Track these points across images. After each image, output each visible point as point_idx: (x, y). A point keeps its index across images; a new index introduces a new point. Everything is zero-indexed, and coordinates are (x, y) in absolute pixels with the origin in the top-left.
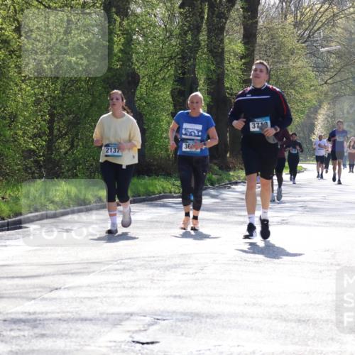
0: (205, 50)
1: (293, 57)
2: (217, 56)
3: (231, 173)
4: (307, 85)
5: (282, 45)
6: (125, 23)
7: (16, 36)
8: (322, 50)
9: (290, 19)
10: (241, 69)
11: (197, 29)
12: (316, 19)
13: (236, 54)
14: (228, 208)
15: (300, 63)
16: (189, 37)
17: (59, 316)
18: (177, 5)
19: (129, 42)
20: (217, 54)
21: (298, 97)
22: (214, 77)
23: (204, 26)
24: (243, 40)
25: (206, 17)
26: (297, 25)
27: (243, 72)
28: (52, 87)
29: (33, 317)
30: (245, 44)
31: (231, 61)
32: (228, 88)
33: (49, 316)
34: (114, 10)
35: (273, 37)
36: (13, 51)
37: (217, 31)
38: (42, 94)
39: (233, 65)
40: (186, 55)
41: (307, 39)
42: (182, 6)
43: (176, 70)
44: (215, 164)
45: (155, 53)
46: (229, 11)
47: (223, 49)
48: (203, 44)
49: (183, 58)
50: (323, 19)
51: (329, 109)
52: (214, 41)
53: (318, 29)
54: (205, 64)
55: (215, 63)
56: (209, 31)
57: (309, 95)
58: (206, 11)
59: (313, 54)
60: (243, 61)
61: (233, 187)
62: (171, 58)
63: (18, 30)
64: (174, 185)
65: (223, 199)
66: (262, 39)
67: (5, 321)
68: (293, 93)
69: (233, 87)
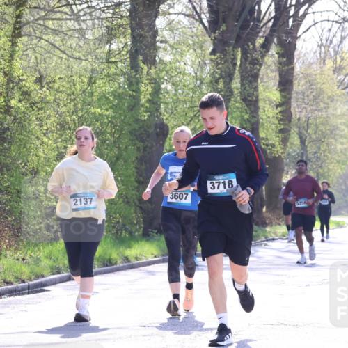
0: (239, 98)
1: (332, 105)
2: (250, 105)
3: (268, 229)
5: (321, 92)
6: (152, 71)
9: (329, 64)
10: (277, 118)
11: (230, 76)
13: (271, 101)
14: (265, 266)
16: (221, 85)
18: (209, 52)
19: (157, 91)
20: (251, 102)
23: (237, 73)
24: (278, 87)
25: (239, 63)
26: (337, 70)
27: (279, 121)
30: (281, 91)
31: (266, 109)
32: (263, 139)
34: (140, 58)
35: (311, 84)
37: (251, 78)
39: (268, 113)
42: (213, 52)
45: (185, 102)
46: (263, 56)
47: (257, 97)
48: (236, 91)
52: (248, 88)
54: (239, 113)
55: (248, 112)
56: (243, 79)
58: (239, 57)
60: (279, 109)
65: (259, 257)
66: (299, 85)
68: (334, 143)
69: (269, 137)
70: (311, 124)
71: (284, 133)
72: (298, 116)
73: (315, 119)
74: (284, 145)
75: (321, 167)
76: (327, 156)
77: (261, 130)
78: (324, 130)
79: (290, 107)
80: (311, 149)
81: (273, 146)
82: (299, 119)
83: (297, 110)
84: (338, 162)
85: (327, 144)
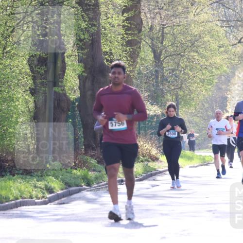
0: (74, 1)
1: (193, 9)
2: (88, 10)
10: (124, 26)
15: (203, 17)
21: (203, 62)
27: (126, 30)
31: (109, 16)
32: (106, 53)
39: (112, 21)
44: (92, 156)
55: (87, 19)
59: (220, 3)
60: (126, 15)
64: (35, 187)
68: (196, 57)
69: (113, 51)
70: (167, 34)
71: (132, 45)
72: (150, 24)
73: (172, 27)
74: (134, 62)
75: (180, 88)
76: (188, 74)
77: (103, 41)
78: (183, 42)
79: (140, 13)
80: (168, 65)
82: (151, 28)
83: (148, 16)
84: (203, 81)
85: (188, 59)
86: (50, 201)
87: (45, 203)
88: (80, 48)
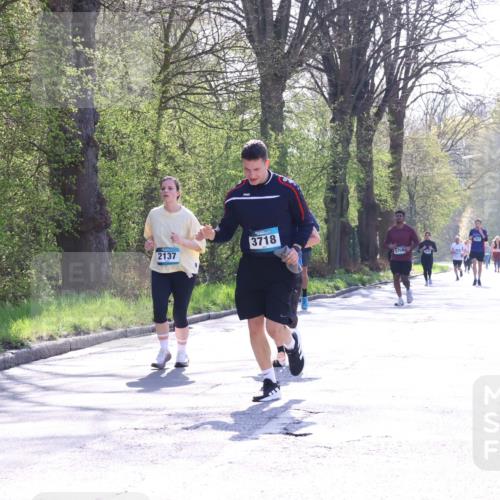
0: (355, 160)
1: (437, 165)
2: (365, 166)
3: (382, 274)
4: (451, 190)
5: (427, 154)
6: (280, 137)
7: (180, 152)
8: (464, 157)
9: (434, 130)
10: (389, 177)
11: (348, 141)
12: (458, 129)
13: (383, 164)
15: (443, 171)
16: (340, 149)
17: (219, 410)
18: (329, 120)
19: (284, 154)
20: (366, 164)
21: (443, 201)
22: (364, 184)
23: (354, 138)
24: (390, 150)
25: (355, 130)
26: (441, 135)
27: (391, 179)
28: (214, 198)
29: (196, 411)
30: (392, 153)
31: (379, 169)
32: (377, 195)
33: (210, 410)
34: (270, 126)
35: (418, 147)
36: (178, 166)
37: (366, 142)
38: (205, 204)
39: (381, 173)
40: (337, 166)
41: (451, 148)
42: (333, 120)
43: (328, 180)
44: (366, 265)
45: (308, 164)
46: (376, 124)
47: (371, 159)
48: (353, 154)
49: (334, 168)
50: (465, 129)
51: (473, 212)
52: (363, 151)
53: (461, 138)
54: (356, 173)
55: (364, 172)
56: (359, 143)
57: (453, 200)
58: (355, 125)
59: (456, 161)
60: (391, 169)
61: (383, 286)
62: (323, 168)
63: (182, 147)
64: (327, 286)
65: (373, 298)
66: (408, 148)
67: (170, 415)
68: (439, 198)
69: (382, 194)
70: (418, 182)
71: (395, 190)
72: (407, 175)
73: (422, 177)
74: (396, 201)
75: (427, 219)
76: (432, 210)
77: (375, 187)
78: (430, 187)
79: (400, 167)
80: (419, 203)
81: (386, 201)
82: (408, 178)
83: (406, 170)
84: (443, 215)
85: (433, 199)
86: (338, 295)
87: (334, 297)
88: (359, 192)
